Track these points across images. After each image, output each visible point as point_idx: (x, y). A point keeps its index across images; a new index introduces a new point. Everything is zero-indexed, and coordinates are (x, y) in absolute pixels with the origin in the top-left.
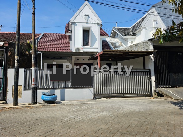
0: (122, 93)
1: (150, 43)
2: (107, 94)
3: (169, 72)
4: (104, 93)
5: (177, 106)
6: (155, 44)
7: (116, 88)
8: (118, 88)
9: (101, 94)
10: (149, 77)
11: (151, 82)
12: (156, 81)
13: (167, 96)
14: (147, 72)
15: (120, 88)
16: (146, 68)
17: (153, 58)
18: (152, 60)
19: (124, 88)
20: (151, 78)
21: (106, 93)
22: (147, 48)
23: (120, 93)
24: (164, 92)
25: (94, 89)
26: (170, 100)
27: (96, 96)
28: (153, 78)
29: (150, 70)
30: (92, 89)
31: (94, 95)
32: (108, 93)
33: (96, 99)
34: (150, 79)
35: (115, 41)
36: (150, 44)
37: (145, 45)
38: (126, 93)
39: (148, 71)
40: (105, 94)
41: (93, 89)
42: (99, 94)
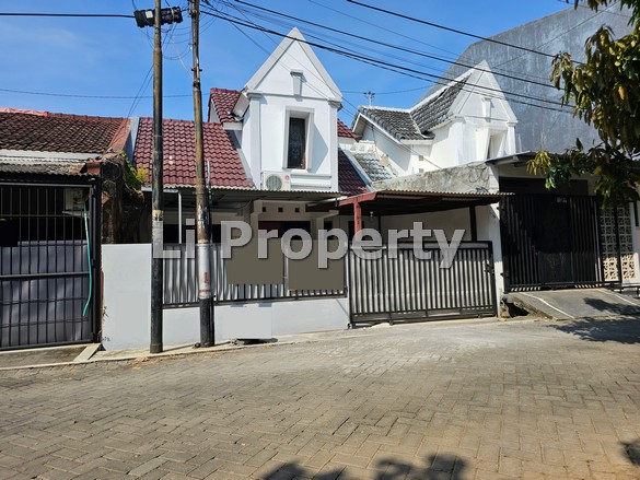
0: (422, 310)
1: (490, 170)
2: (385, 312)
3: (537, 250)
4: (377, 310)
5: (571, 334)
6: (503, 175)
7: (408, 295)
8: (413, 294)
9: (369, 313)
10: (488, 262)
11: (493, 276)
12: (507, 274)
13: (536, 312)
14: (485, 249)
15: (418, 294)
16: (479, 239)
17: (497, 213)
18: (495, 216)
19: (429, 293)
20: (493, 268)
21: (382, 310)
22: (481, 184)
23: (417, 310)
24: (527, 302)
25: (351, 299)
26: (547, 321)
27: (356, 319)
28: (499, 267)
29: (490, 243)
30: (345, 301)
31: (352, 316)
32: (388, 310)
33: (354, 327)
34: (491, 269)
35: (366, 152)
36: (491, 173)
37: (475, 175)
38: (432, 309)
39: (486, 246)
40: (380, 312)
41: (348, 299)
42: (363, 313)
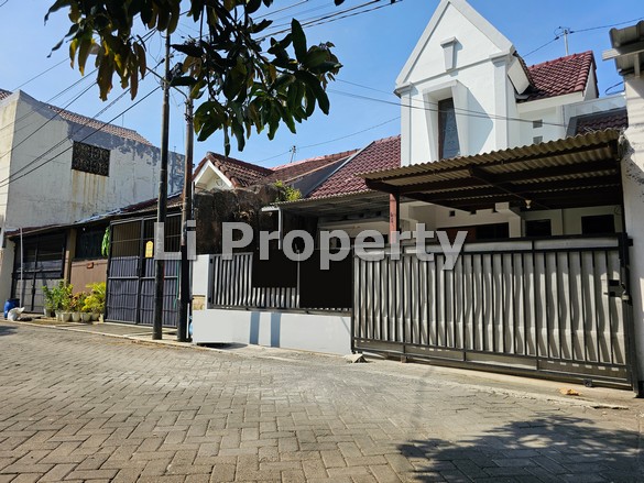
0: (457, 349)
2: (405, 343)
4: (386, 338)
7: (434, 323)
8: (442, 323)
10: (616, 276)
11: (629, 304)
21: (393, 339)
25: (353, 318)
31: (354, 340)
32: (401, 340)
34: (622, 291)
38: (477, 351)
40: (390, 341)
42: (368, 339)
